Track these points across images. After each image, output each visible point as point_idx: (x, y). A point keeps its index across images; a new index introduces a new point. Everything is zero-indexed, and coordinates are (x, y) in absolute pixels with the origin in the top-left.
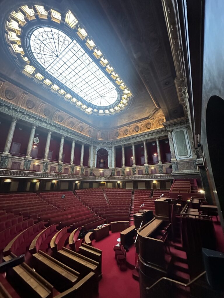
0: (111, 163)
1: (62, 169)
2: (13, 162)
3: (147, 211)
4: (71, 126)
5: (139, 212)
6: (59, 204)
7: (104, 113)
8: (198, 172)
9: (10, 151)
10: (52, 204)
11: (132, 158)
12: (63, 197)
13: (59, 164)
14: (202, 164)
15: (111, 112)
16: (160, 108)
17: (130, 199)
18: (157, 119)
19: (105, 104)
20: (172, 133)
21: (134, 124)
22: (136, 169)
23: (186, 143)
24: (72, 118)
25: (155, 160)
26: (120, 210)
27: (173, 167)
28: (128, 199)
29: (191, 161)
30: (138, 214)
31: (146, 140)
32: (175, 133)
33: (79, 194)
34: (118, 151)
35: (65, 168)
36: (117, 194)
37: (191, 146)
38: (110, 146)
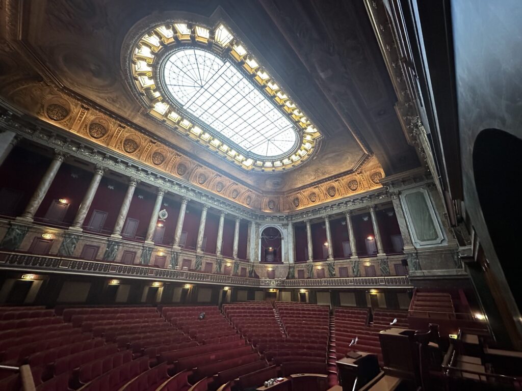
0: (287, 253)
1: (201, 265)
2: (126, 251)
3: (364, 354)
4: (218, 190)
5: (348, 357)
6: (194, 330)
7: (273, 166)
8: (464, 273)
9: (122, 232)
10: (181, 329)
11: (326, 244)
12: (201, 317)
13: (197, 256)
14: (473, 257)
15: (285, 164)
16: (371, 154)
17: (327, 326)
18: (368, 173)
19: (274, 152)
20: (400, 196)
21: (326, 183)
22: (334, 265)
23: (430, 215)
24: (221, 176)
25: (371, 249)
26: (309, 348)
27: (409, 263)
28: (321, 327)
29: (446, 250)
30: (345, 362)
31: (351, 212)
32: (405, 197)
33: (230, 312)
34: (299, 231)
35: (207, 263)
36: (301, 316)
37: (443, 222)
38: (285, 222)
